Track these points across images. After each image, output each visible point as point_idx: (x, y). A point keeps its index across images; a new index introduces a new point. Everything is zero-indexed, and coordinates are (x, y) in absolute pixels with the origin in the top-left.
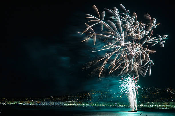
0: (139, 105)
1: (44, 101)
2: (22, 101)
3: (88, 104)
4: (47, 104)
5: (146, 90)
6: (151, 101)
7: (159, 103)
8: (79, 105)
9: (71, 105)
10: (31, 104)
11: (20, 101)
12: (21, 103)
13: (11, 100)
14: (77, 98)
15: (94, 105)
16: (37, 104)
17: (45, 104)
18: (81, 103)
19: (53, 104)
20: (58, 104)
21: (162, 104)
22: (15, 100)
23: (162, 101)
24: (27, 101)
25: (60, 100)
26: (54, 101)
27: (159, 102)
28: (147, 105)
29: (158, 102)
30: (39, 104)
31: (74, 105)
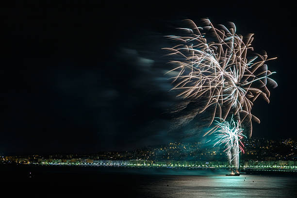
0: (242, 166)
1: (97, 160)
2: (64, 159)
3: (165, 164)
4: (103, 164)
5: (253, 143)
6: (260, 160)
7: (272, 163)
8: (151, 165)
9: (139, 165)
10: (78, 164)
11: (62, 159)
12: (62, 162)
13: (47, 158)
14: (148, 155)
15: (174, 165)
16: (87, 164)
17: (99, 164)
18: (154, 163)
19: (111, 164)
20: (118, 164)
21: (277, 164)
22: (53, 158)
23: (277, 159)
24: (71, 159)
25: (122, 158)
26: (113, 160)
27: (273, 160)
28: (255, 165)
29: (271, 160)
30: (90, 163)
31: (143, 166)
